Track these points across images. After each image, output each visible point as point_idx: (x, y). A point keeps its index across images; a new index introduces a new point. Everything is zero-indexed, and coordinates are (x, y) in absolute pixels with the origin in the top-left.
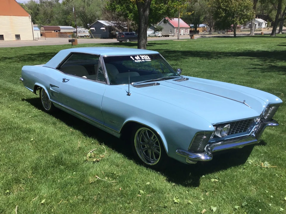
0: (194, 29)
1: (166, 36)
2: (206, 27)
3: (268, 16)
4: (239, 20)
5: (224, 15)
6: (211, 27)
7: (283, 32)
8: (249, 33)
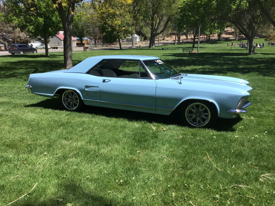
0: (80, 42)
1: (54, 48)
2: (88, 40)
3: (140, 31)
4: (123, 35)
5: (110, 30)
6: (96, 41)
7: (155, 45)
8: (131, 46)
